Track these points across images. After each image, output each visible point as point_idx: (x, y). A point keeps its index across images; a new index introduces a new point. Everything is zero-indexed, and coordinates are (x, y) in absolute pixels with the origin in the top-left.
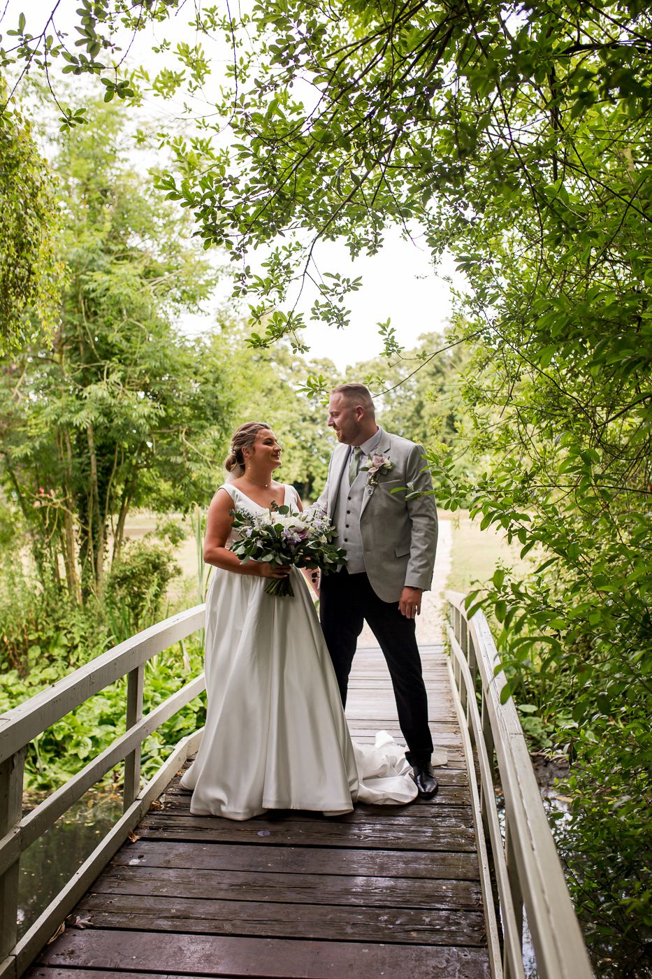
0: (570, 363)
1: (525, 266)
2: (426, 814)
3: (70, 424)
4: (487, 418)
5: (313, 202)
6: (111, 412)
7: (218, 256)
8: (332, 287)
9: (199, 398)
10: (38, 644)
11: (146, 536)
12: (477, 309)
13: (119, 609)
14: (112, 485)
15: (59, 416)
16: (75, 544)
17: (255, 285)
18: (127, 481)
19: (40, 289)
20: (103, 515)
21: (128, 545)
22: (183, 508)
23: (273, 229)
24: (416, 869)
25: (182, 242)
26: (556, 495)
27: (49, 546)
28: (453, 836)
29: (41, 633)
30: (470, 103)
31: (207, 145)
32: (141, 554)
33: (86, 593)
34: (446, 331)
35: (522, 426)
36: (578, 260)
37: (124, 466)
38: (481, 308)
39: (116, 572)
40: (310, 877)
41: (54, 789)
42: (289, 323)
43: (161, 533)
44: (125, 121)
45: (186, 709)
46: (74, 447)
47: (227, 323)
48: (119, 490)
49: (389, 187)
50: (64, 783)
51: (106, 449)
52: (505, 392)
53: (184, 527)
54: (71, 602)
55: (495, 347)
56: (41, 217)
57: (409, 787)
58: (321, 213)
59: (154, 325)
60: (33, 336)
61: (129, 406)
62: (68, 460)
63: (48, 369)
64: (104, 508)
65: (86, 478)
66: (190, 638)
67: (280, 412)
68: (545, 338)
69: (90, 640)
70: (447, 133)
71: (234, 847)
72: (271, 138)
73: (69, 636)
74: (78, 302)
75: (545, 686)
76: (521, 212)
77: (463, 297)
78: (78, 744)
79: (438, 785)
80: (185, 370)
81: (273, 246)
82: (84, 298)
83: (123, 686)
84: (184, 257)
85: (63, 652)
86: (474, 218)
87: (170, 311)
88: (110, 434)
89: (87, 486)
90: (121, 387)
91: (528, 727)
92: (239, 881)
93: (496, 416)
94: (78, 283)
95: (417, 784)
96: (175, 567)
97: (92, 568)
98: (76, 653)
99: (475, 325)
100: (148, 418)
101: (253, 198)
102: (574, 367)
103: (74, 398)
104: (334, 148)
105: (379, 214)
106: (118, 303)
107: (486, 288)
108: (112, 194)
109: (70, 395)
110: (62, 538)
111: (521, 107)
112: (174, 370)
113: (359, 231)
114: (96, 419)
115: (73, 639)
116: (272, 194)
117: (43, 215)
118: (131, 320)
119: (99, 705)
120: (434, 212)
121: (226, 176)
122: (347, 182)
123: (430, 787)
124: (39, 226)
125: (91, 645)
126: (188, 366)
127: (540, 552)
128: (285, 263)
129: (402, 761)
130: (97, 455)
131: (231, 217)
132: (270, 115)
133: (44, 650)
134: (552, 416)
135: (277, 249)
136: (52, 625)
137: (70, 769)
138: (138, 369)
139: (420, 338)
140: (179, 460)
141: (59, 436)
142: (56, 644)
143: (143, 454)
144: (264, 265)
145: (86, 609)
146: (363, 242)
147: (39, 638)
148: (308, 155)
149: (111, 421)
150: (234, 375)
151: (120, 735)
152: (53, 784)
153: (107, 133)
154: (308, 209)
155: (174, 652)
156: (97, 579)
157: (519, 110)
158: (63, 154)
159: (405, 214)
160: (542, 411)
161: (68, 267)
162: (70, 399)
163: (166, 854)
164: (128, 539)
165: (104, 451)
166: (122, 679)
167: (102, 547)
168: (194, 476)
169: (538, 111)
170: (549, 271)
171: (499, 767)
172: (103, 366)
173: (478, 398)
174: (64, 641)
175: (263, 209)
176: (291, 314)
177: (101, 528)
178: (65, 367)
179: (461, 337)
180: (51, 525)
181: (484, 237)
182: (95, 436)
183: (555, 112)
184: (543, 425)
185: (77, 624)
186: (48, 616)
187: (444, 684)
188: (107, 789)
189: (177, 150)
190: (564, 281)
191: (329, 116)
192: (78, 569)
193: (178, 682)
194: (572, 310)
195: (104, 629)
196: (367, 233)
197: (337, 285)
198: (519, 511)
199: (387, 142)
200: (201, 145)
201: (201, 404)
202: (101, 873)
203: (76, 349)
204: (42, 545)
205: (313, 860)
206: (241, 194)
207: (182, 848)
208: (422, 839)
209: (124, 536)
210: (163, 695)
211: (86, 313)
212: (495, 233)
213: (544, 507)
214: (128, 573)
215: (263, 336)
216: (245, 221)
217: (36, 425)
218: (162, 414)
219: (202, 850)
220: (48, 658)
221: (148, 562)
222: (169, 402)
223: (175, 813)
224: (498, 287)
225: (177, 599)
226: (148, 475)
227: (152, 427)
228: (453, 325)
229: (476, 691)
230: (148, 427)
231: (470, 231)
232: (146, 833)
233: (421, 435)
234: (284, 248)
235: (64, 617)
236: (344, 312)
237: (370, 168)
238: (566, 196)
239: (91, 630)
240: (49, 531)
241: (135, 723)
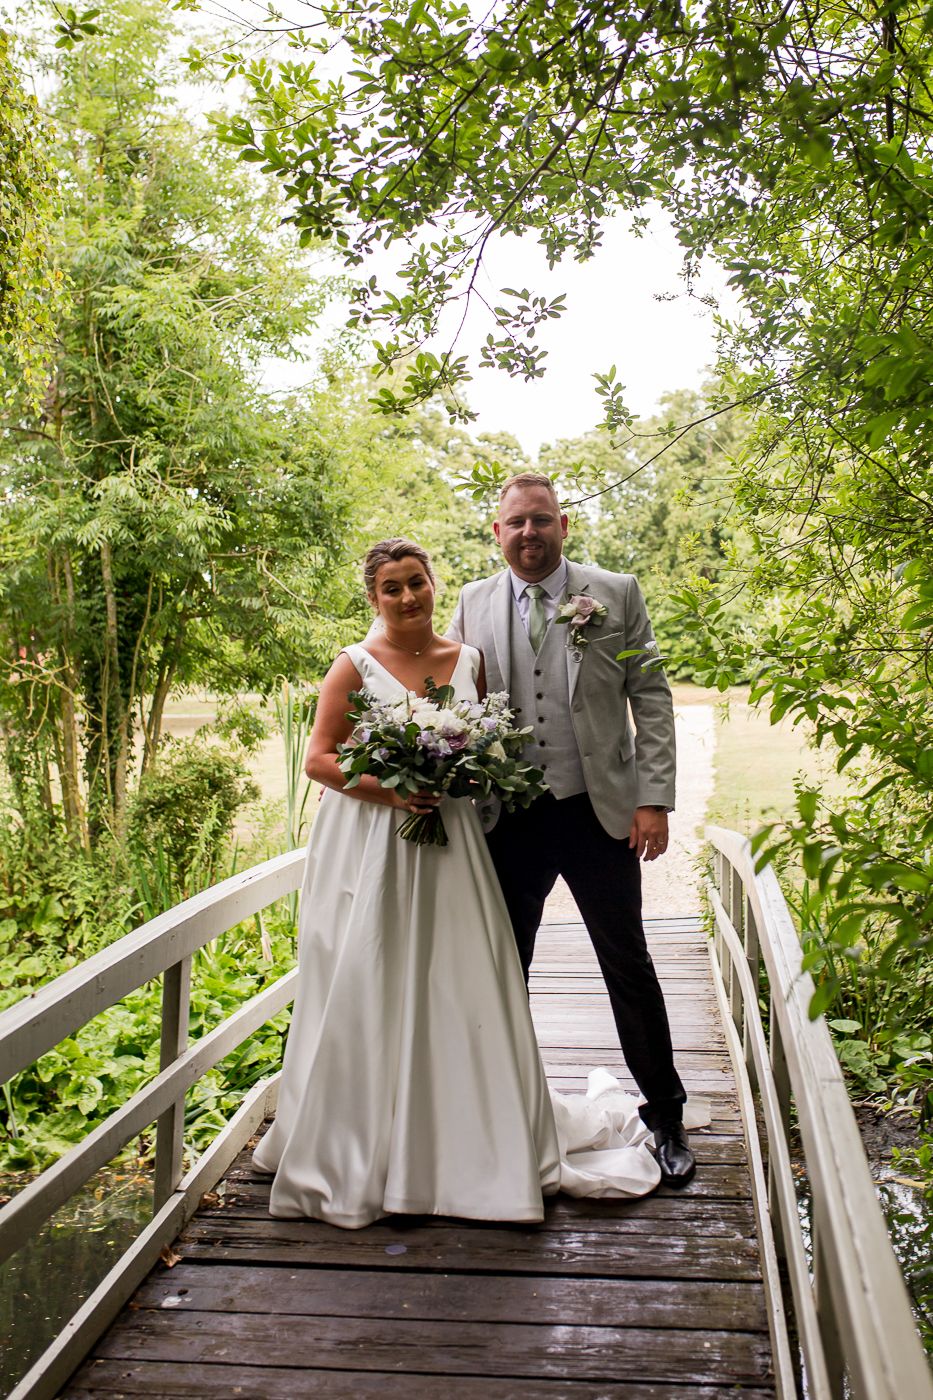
0: (915, 443)
1: (840, 280)
2: (674, 1214)
3: (71, 543)
4: (777, 533)
5: (483, 169)
6: (141, 523)
7: (323, 261)
8: (515, 312)
9: (291, 499)
10: (13, 916)
11: (199, 732)
12: (761, 352)
13: (152, 856)
14: (143, 645)
15: (54, 529)
16: (79, 744)
17: (386, 308)
18: (167, 640)
19: (21, 315)
20: (127, 697)
21: (168, 747)
22: (263, 686)
23: (417, 214)
24: (659, 1312)
25: (263, 237)
26: (893, 665)
27: (34, 750)
28: (721, 1253)
29: (18, 898)
30: (747, 9)
31: (307, 74)
32: (190, 763)
33: (96, 828)
34: (706, 387)
35: (834, 549)
36: (928, 271)
37: (162, 613)
38: (767, 350)
39: (148, 793)
40: (475, 1327)
41: (37, 1168)
42: (442, 371)
43: (226, 727)
44: (170, 37)
45: (265, 1028)
46: (78, 581)
47: (339, 374)
48: (155, 652)
49: (613, 146)
50: (56, 1159)
51: (133, 584)
52: (806, 491)
53: (264, 716)
54: (71, 844)
55: (790, 415)
56: (24, 193)
57: (647, 1168)
58: (498, 188)
59: (215, 377)
60: (8, 393)
61: (170, 513)
62: (68, 601)
63: (35, 450)
64: (129, 685)
65: (99, 633)
66: (272, 907)
67: (428, 522)
68: (875, 400)
69: (102, 909)
70: (712, 57)
71: (344, 1275)
72: (414, 61)
73: (66, 902)
74: (87, 337)
75: (873, 987)
76: (833, 191)
77: (735, 331)
78: (79, 1090)
79: (695, 1164)
80: (268, 452)
81: (416, 242)
82: (99, 330)
83: (158, 988)
84: (267, 263)
85: (55, 930)
86: (755, 199)
87: (244, 354)
88: (139, 559)
89: (100, 647)
90: (160, 481)
91: (846, 1057)
92: (353, 1335)
93: (790, 531)
94: (87, 305)
95: (659, 1161)
96: (248, 784)
97: (107, 786)
98: (78, 931)
99: (755, 379)
100: (204, 533)
101: (383, 162)
102: (923, 449)
103: (79, 498)
104: (521, 79)
105: (595, 191)
106: (154, 339)
107: (775, 318)
108: (148, 157)
109: (72, 493)
110: (56, 735)
111: (832, 16)
112: (249, 452)
113: (562, 221)
114: (115, 534)
115: (73, 907)
116: (416, 154)
117: (28, 189)
118: (177, 368)
119: (117, 1022)
120: (687, 188)
121: (338, 126)
122: (542, 137)
123: (680, 1167)
124: (20, 207)
125: (104, 917)
126: (272, 446)
127: (866, 760)
128: (437, 272)
129: (634, 1120)
130: (117, 595)
131: (346, 192)
132: (411, 23)
133: (23, 926)
134: (886, 533)
135: (423, 247)
136: (37, 883)
137: (65, 1132)
138: (188, 450)
139: (663, 401)
140: (256, 603)
141: (53, 563)
142: (43, 917)
143: (195, 593)
144: (400, 274)
145: (96, 857)
146: (569, 237)
147: (15, 906)
148: (475, 90)
149: (142, 537)
150: (350, 464)
151: (149, 1077)
152: (36, 1159)
153: (138, 56)
154: (476, 182)
155: (245, 930)
156: (115, 805)
157: (829, 22)
158: (66, 90)
159: (640, 191)
160: (869, 524)
161: (69, 278)
162: (73, 500)
163: (227, 1288)
164: (168, 738)
165: (129, 588)
166: (157, 978)
167: (124, 752)
168: (281, 631)
169: (861, 24)
170: (882, 288)
171: (800, 1126)
172: (129, 445)
173: (761, 501)
174: (58, 911)
175: (401, 178)
176: (446, 357)
177: (122, 718)
178: (65, 447)
179: (733, 399)
180: (38, 713)
181: (771, 231)
182: (113, 563)
183: (890, 24)
184: (871, 547)
185: (81, 882)
186: (31, 868)
187: (704, 986)
188: (128, 1166)
189: (256, 83)
190: (905, 306)
191: (512, 27)
192: (83, 789)
193: (250, 982)
194: (922, 355)
195: (126, 890)
196: (575, 223)
197: (524, 309)
198: (832, 690)
199: (609, 70)
200: (297, 75)
201: (293, 509)
202: (113, 1323)
203: (84, 415)
204: (22, 747)
205: (482, 1296)
206: (365, 154)
207: (254, 1276)
208: (670, 1259)
209: (163, 731)
210: (226, 1004)
211: (101, 355)
212: (791, 225)
213: (875, 687)
214: (168, 795)
215: (399, 394)
216: (370, 200)
217: (14, 543)
218: (229, 526)
219: (288, 1279)
220: (29, 940)
221: (202, 775)
222: (240, 506)
223: (244, 1214)
224: (797, 315)
225: (250, 839)
226: (203, 629)
227: (211, 548)
228: (718, 378)
229: (759, 997)
230: (203, 548)
231: (749, 220)
232: (192, 1249)
233: (668, 562)
234: (435, 246)
235: (57, 870)
236: (535, 355)
237: (581, 114)
238: (910, 165)
239: (103, 893)
240: (34, 723)
241: (175, 1058)
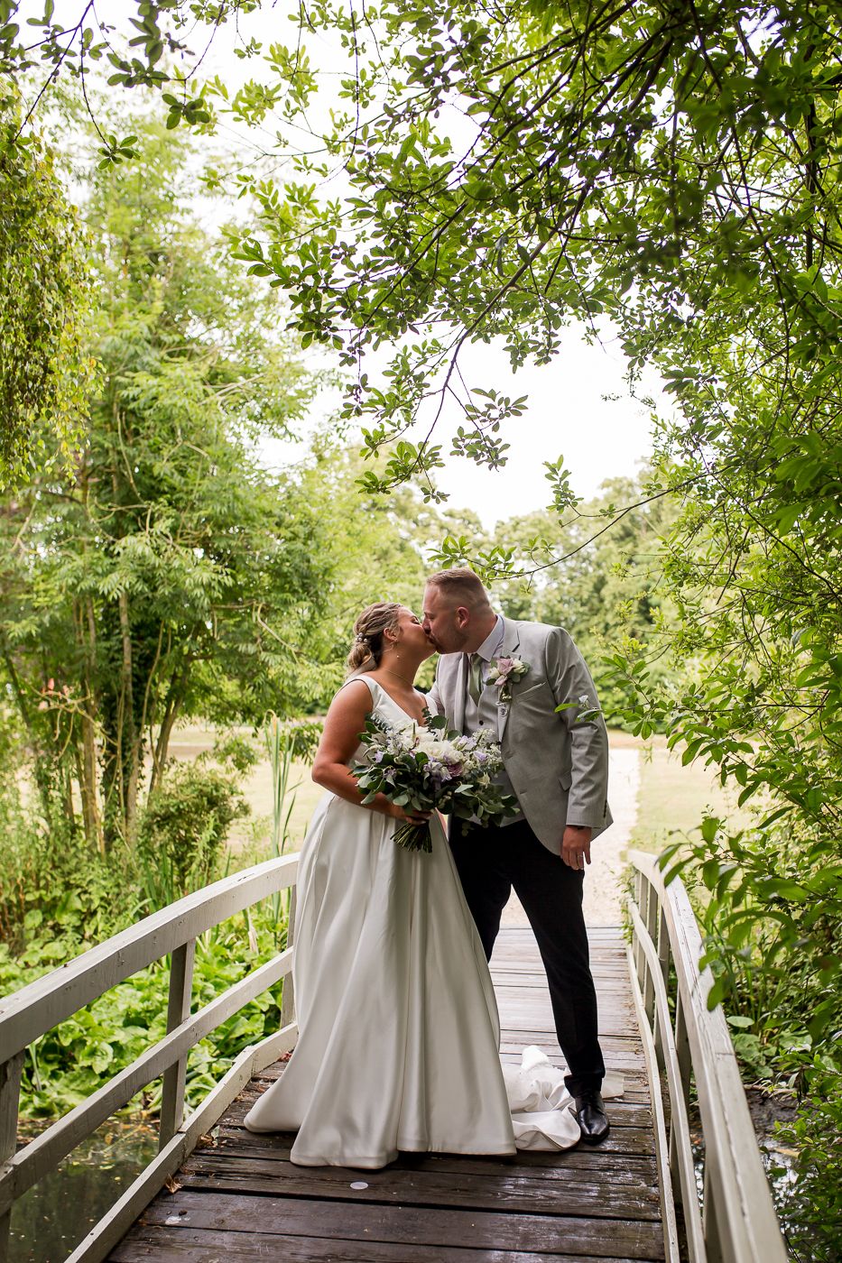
0: (820, 529)
1: (761, 387)
2: (591, 1166)
3: (94, 592)
4: (699, 603)
5: (459, 284)
6: (154, 577)
8: (483, 409)
9: (283, 561)
10: (39, 907)
11: (199, 757)
12: (691, 448)
13: (158, 861)
14: (154, 681)
15: (79, 580)
16: (97, 764)
17: (372, 402)
18: (174, 678)
19: (59, 395)
20: (139, 725)
21: (173, 769)
22: (255, 720)
23: (402, 322)
24: (575, 1242)
25: (264, 333)
26: (792, 719)
27: (59, 767)
28: (628, 1197)
29: (43, 892)
30: (691, 148)
31: (309, 195)
32: (192, 783)
33: (111, 836)
34: (642, 475)
35: (747, 618)
36: (837, 382)
37: (170, 655)
38: (696, 446)
39: (155, 807)
40: (423, 1249)
41: (57, 1115)
42: (419, 458)
43: (222, 754)
44: (187, 153)
45: (249, 1007)
46: (99, 625)
47: (327, 454)
48: (164, 689)
49: (570, 267)
50: (72, 1108)
51: (146, 629)
52: (724, 567)
53: (256, 746)
54: (89, 848)
55: (713, 502)
56: (64, 290)
57: (568, 1127)
58: (471, 302)
59: (220, 453)
60: (47, 463)
61: (180, 569)
62: (90, 643)
63: (65, 512)
64: (140, 715)
65: (116, 671)
66: (258, 905)
67: (399, 584)
68: (785, 492)
69: (114, 903)
70: (659, 193)
71: (316, 1204)
72: (404, 189)
73: (84, 897)
74: (111, 415)
75: (765, 990)
76: (758, 311)
77: (670, 428)
78: (93, 1053)
79: (609, 1126)
80: (265, 519)
82: (121, 410)
83: (160, 971)
84: (267, 356)
85: (75, 920)
86: (691, 318)
87: (245, 434)
88: (152, 608)
89: (117, 683)
90: (171, 541)
91: (740, 1048)
92: (322, 1252)
93: (710, 601)
94: (112, 387)
95: (579, 1123)
96: (240, 803)
97: (120, 800)
98: (93, 922)
99: (685, 470)
100: (208, 587)
101: (374, 276)
102: (826, 535)
103: (101, 554)
104: (494, 207)
105: (555, 306)
106: (170, 418)
107: (704, 418)
108: (166, 260)
109: (97, 550)
110: (78, 756)
111: (763, 157)
112: (248, 518)
113: (525, 328)
114: (132, 586)
115: (90, 901)
116: (403, 271)
117: (68, 287)
118: (188, 444)
119: (125, 998)
120: (633, 304)
121: (337, 243)
122: (511, 258)
123: (597, 1128)
124: (61, 302)
125: (116, 911)
126: (269, 514)
127: (766, 799)
128: (417, 372)
129: (560, 1089)
130: (132, 638)
131: (342, 302)
132: (403, 157)
133: (48, 916)
134: (791, 605)
135: (405, 348)
136: (60, 880)
137: (81, 1088)
138: (196, 515)
139: (604, 486)
140: (252, 649)
141: (78, 609)
142: (64, 909)
143: (199, 639)
144: (386, 373)
145: (109, 860)
146: (531, 345)
147: (41, 899)
148: (456, 217)
149: (155, 589)
150: (334, 529)
151: (156, 1041)
152: (56, 1108)
153: (160, 171)
154: (453, 296)
155: (235, 925)
156: (127, 817)
157: (761, 162)
158: (96, 200)
159: (592, 308)
160: (777, 597)
161: (100, 365)
162: (96, 555)
163: (219, 1211)
164: (173, 761)
165: (142, 633)
166: (159, 962)
167: (135, 771)
168: (272, 673)
169: (788, 164)
170: (796, 397)
171: (699, 1103)
172: (146, 510)
173: (686, 575)
174: (77, 904)
175: (389, 293)
176: (423, 446)
177: (134, 743)
178: (91, 509)
179: (665, 487)
180: (63, 736)
181: (702, 343)
182: (130, 610)
183: (813, 169)
184: (778, 617)
185: (96, 880)
186: (55, 867)
187: (622, 983)
188: (133, 1117)
189: (264, 201)
190: (816, 412)
191: (489, 162)
192: (100, 802)
193: (239, 968)
194: (827, 454)
195: (135, 889)
196: (535, 331)
197: (490, 407)
198: (739, 739)
199: (570, 202)
200: (300, 195)
201: (285, 569)
202: (126, 1235)
203: (107, 483)
204: (49, 765)
205: (430, 1225)
206: (358, 269)
207: (241, 1203)
208: (585, 1200)
209: (169, 756)
210: (218, 986)
211: (123, 431)
212: (720, 339)
213: (776, 734)
214: (172, 810)
215: (379, 473)
216: (362, 309)
217: (46, 591)
218: (229, 582)
219: (269, 1206)
220: (52, 928)
221: (201, 794)
222: (240, 565)
223: (233, 1153)
224: (722, 416)
225: (241, 850)
226: (205, 669)
227: (213, 601)
228: (653, 468)
229: (668, 995)
230: (207, 600)
231: (685, 335)
232: (191, 1180)
233: (602, 625)
234: (415, 348)
235: (77, 870)
236: (499, 446)
237: (545, 238)
238: (824, 290)
239: (116, 890)
240: (60, 744)
241: (179, 1023)
